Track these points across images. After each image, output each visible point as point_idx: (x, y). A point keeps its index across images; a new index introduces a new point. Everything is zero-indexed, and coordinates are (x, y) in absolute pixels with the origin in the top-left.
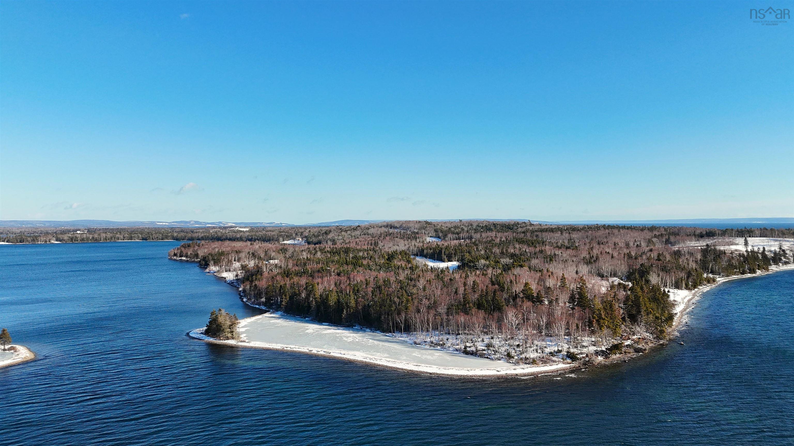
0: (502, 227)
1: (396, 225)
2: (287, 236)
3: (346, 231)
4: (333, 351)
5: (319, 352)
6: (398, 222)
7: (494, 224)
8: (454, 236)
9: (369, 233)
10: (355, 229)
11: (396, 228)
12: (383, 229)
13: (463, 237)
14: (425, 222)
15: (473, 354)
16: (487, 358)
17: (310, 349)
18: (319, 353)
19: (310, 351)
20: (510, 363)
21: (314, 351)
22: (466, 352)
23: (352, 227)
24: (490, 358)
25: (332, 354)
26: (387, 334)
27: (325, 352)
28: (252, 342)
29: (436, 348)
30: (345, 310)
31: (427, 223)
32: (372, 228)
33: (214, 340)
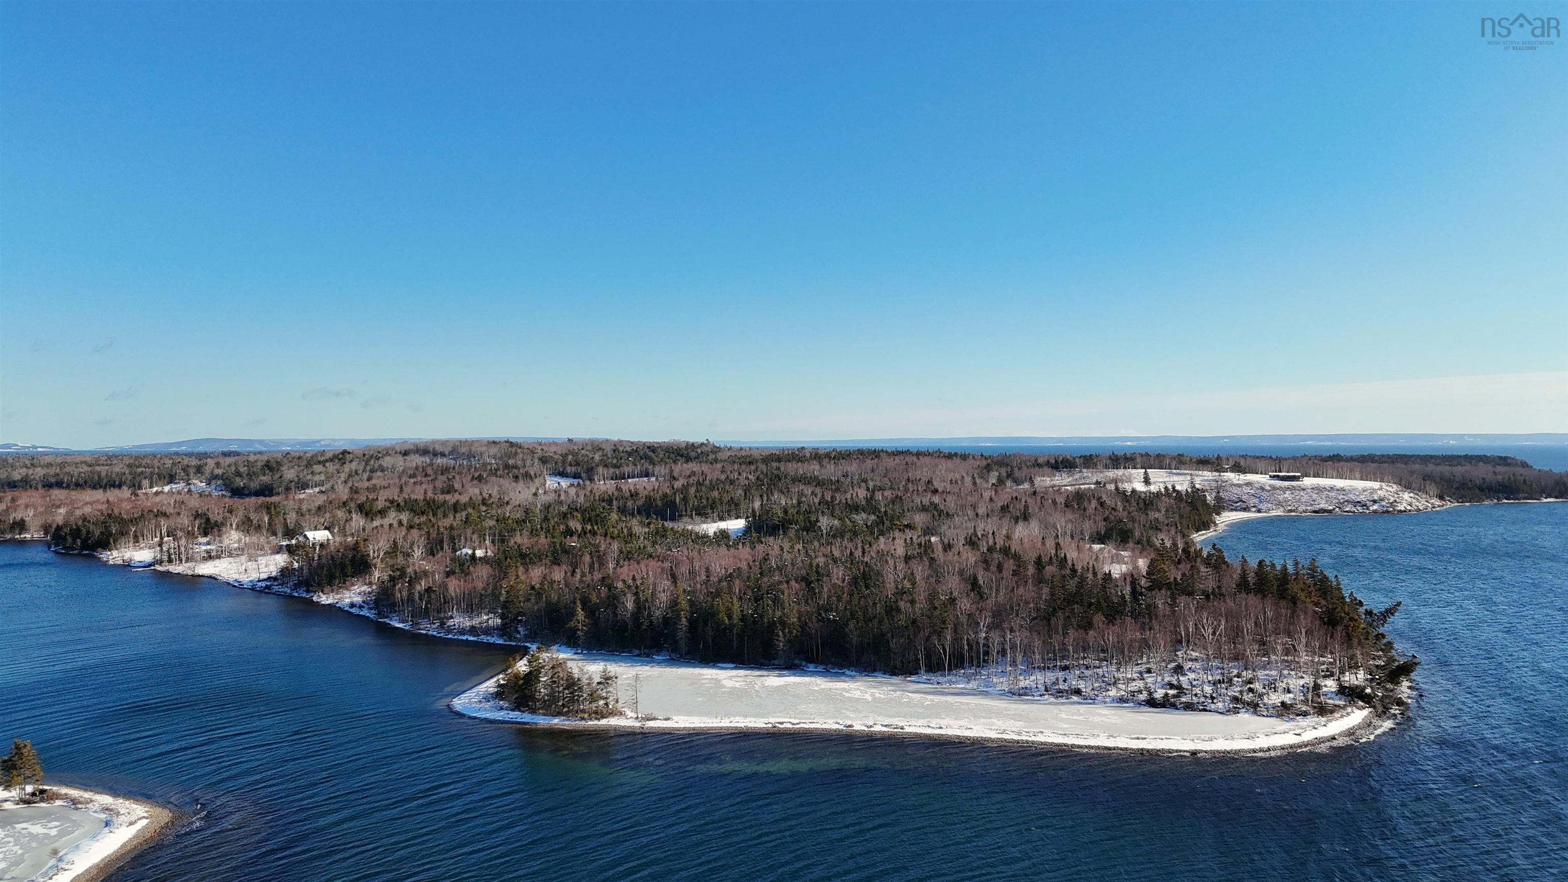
0: (667, 454)
1: (439, 448)
2: (159, 475)
3: (323, 463)
4: (908, 724)
5: (871, 727)
6: (444, 443)
7: (649, 448)
8: (612, 470)
9: (385, 465)
10: (342, 457)
11: (443, 455)
12: (417, 460)
13: (629, 473)
14: (506, 442)
15: (1165, 704)
16: (1205, 710)
17: (849, 723)
18: (872, 729)
19: (850, 726)
20: (1264, 716)
21: (858, 726)
22: (1152, 703)
23: (328, 455)
24: (1210, 711)
25: (908, 730)
26: (909, 679)
27: (886, 726)
28: (675, 718)
29: (1072, 700)
30: (781, 634)
31: (512, 444)
32: (384, 455)
33: (567, 723)
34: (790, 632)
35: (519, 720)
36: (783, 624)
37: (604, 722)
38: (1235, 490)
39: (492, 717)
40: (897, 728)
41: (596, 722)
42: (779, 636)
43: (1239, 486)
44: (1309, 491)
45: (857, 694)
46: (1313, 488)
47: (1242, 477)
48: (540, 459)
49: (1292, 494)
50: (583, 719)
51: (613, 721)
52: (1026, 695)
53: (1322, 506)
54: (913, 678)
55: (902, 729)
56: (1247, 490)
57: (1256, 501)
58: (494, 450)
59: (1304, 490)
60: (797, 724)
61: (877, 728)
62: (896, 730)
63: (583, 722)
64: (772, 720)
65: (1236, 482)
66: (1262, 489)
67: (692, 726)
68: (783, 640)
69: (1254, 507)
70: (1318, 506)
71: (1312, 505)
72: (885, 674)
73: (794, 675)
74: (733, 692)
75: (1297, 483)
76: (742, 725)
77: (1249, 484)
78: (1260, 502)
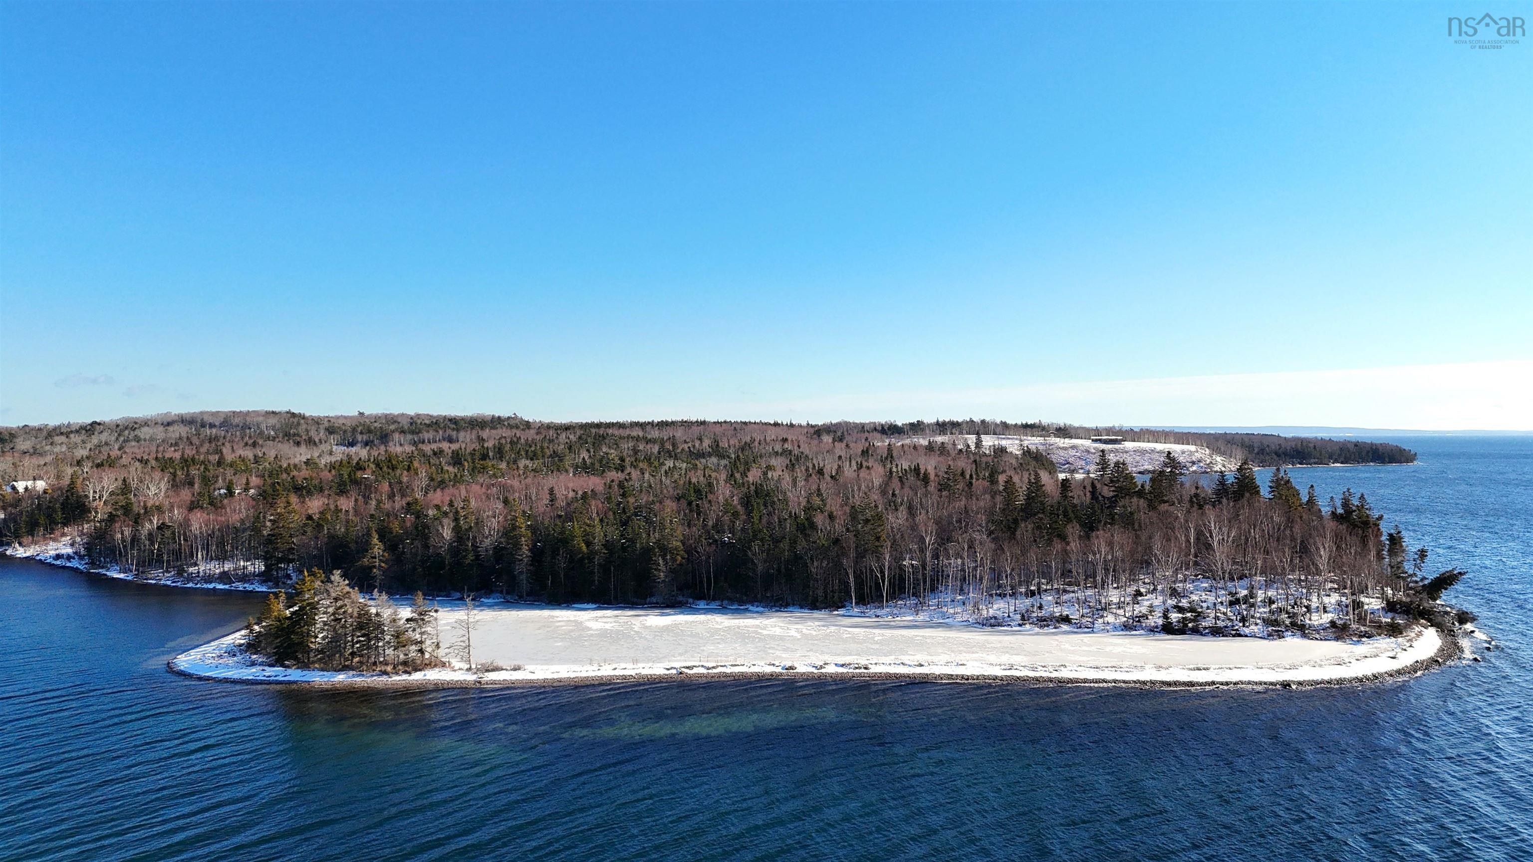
1: (208, 419)
5: (821, 667)
7: (450, 420)
12: (182, 430)
14: (287, 412)
15: (1184, 630)
16: (1240, 635)
18: (823, 671)
19: (791, 668)
20: (1322, 639)
21: (802, 668)
22: (1168, 629)
24: (1246, 636)
25: (874, 669)
26: (836, 613)
27: (842, 666)
28: (530, 668)
29: (1063, 630)
30: (661, 562)
31: (293, 415)
32: (141, 426)
33: (358, 679)
34: (674, 560)
35: (280, 678)
36: (664, 550)
37: (417, 676)
38: (1062, 453)
39: (235, 677)
40: (860, 668)
41: (405, 677)
42: (659, 565)
43: (1065, 449)
44: (1132, 453)
45: (778, 631)
46: (1134, 451)
47: (1067, 440)
48: (327, 429)
49: (1116, 456)
50: (385, 673)
51: (432, 675)
52: (1000, 625)
53: (1146, 467)
54: (841, 612)
55: (866, 668)
56: (1072, 452)
57: (1083, 463)
58: (272, 421)
59: (1127, 452)
60: (714, 668)
61: (831, 669)
62: (857, 671)
63: (384, 678)
64: (677, 665)
65: (1062, 445)
66: (1088, 452)
67: (556, 676)
68: (664, 569)
69: (1082, 469)
70: (1142, 468)
71: (1136, 467)
72: (802, 608)
73: (682, 613)
74: (604, 634)
75: (1119, 446)
76: (633, 673)
77: (1073, 447)
78: (1087, 464)
